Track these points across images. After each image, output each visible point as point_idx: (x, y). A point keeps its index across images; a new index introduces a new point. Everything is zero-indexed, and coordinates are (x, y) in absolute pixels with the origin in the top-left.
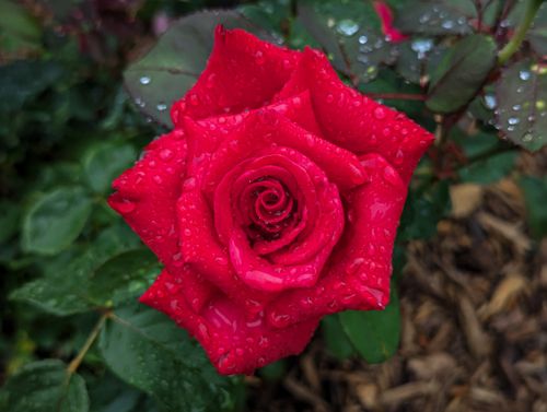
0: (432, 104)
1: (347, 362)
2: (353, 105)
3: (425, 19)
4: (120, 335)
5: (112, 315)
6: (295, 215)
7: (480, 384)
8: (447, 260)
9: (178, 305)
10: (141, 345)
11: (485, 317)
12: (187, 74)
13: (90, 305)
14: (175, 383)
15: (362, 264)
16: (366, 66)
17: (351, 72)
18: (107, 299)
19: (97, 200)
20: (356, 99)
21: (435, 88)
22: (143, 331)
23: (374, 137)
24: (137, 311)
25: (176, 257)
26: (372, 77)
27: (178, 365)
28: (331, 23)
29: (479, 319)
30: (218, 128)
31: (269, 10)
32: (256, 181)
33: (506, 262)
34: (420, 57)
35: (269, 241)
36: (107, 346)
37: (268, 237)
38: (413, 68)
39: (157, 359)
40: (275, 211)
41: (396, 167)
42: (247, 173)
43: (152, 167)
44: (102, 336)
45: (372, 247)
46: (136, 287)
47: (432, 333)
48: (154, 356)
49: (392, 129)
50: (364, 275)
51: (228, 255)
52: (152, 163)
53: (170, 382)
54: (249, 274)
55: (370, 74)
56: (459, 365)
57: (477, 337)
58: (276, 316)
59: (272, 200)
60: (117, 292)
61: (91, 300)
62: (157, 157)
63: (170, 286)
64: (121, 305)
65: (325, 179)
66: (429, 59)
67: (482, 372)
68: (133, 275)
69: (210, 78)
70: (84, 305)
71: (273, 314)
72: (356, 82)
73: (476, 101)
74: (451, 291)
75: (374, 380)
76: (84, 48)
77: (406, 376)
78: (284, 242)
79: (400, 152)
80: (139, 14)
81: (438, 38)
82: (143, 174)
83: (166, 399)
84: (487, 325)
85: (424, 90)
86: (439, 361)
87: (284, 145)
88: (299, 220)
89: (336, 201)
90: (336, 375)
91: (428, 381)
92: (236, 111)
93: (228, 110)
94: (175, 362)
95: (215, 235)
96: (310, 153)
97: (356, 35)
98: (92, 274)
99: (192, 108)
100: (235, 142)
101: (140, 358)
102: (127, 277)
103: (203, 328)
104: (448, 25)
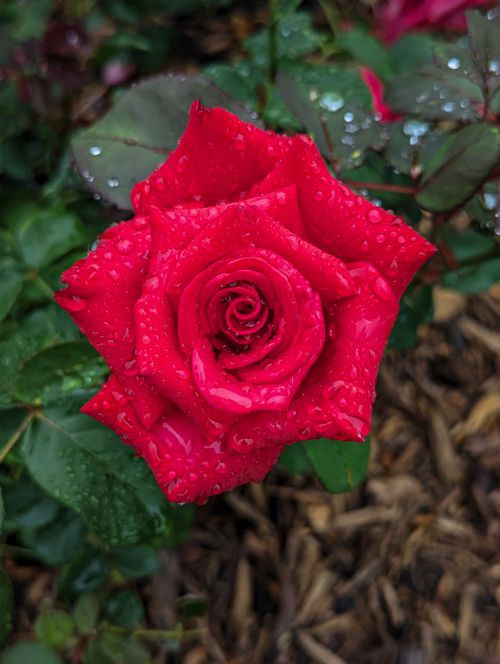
0: (423, 199)
1: (298, 478)
2: (345, 205)
3: (422, 98)
4: (47, 439)
5: (40, 415)
6: (270, 327)
7: (448, 514)
8: (421, 370)
9: (126, 418)
10: (71, 453)
11: (460, 437)
12: (145, 147)
13: (15, 401)
14: (106, 500)
15: (342, 387)
16: (351, 150)
17: (334, 155)
18: (36, 396)
19: (30, 276)
20: (349, 198)
21: (427, 183)
22: (73, 436)
23: (366, 243)
24: (69, 413)
25: (128, 365)
26: (357, 163)
27: (111, 479)
28: (313, 96)
29: (452, 439)
30: (189, 222)
31: (244, 73)
32: (228, 286)
33: (487, 377)
34: (413, 142)
35: (237, 354)
36: (31, 452)
37: (236, 348)
38: (404, 155)
39: (87, 471)
40: (247, 322)
41: (388, 279)
42: (220, 277)
43: (108, 260)
44: (27, 437)
45: (355, 370)
46: (70, 385)
47: (398, 452)
48: (84, 467)
49: (387, 235)
50: (343, 401)
51: (191, 368)
52: (108, 255)
53: (100, 499)
54: (213, 391)
55: (355, 159)
56: (426, 490)
57: (449, 460)
58: (238, 439)
59: (246, 308)
60: (47, 389)
61: (18, 395)
62: (114, 248)
63: (118, 396)
64: (52, 405)
65: (309, 290)
66: (424, 146)
67: (450, 501)
68: (68, 370)
69: (181, 160)
70: (8, 401)
71: (235, 438)
72: (338, 167)
73: (474, 201)
74: (423, 405)
75: (328, 502)
76: (25, 97)
77: (365, 499)
78: (255, 357)
79: (395, 263)
80: (91, 62)
81: (434, 123)
82: (97, 267)
83: (94, 518)
84: (460, 448)
85: (416, 183)
86: (403, 484)
87: (265, 248)
88: (274, 333)
89: (318, 313)
90: (285, 492)
91: (389, 506)
92: (210, 202)
93: (198, 198)
94: (107, 476)
95: (177, 345)
96: (294, 258)
97: (341, 112)
98: (21, 366)
99: (158, 193)
100: (208, 240)
101: (69, 468)
102: (60, 372)
103: (153, 446)
104: (448, 108)
